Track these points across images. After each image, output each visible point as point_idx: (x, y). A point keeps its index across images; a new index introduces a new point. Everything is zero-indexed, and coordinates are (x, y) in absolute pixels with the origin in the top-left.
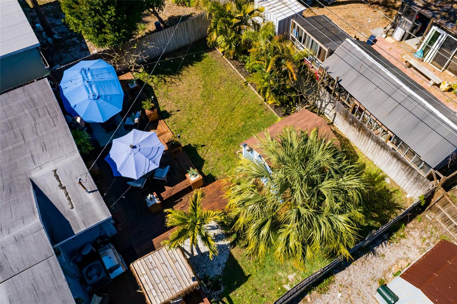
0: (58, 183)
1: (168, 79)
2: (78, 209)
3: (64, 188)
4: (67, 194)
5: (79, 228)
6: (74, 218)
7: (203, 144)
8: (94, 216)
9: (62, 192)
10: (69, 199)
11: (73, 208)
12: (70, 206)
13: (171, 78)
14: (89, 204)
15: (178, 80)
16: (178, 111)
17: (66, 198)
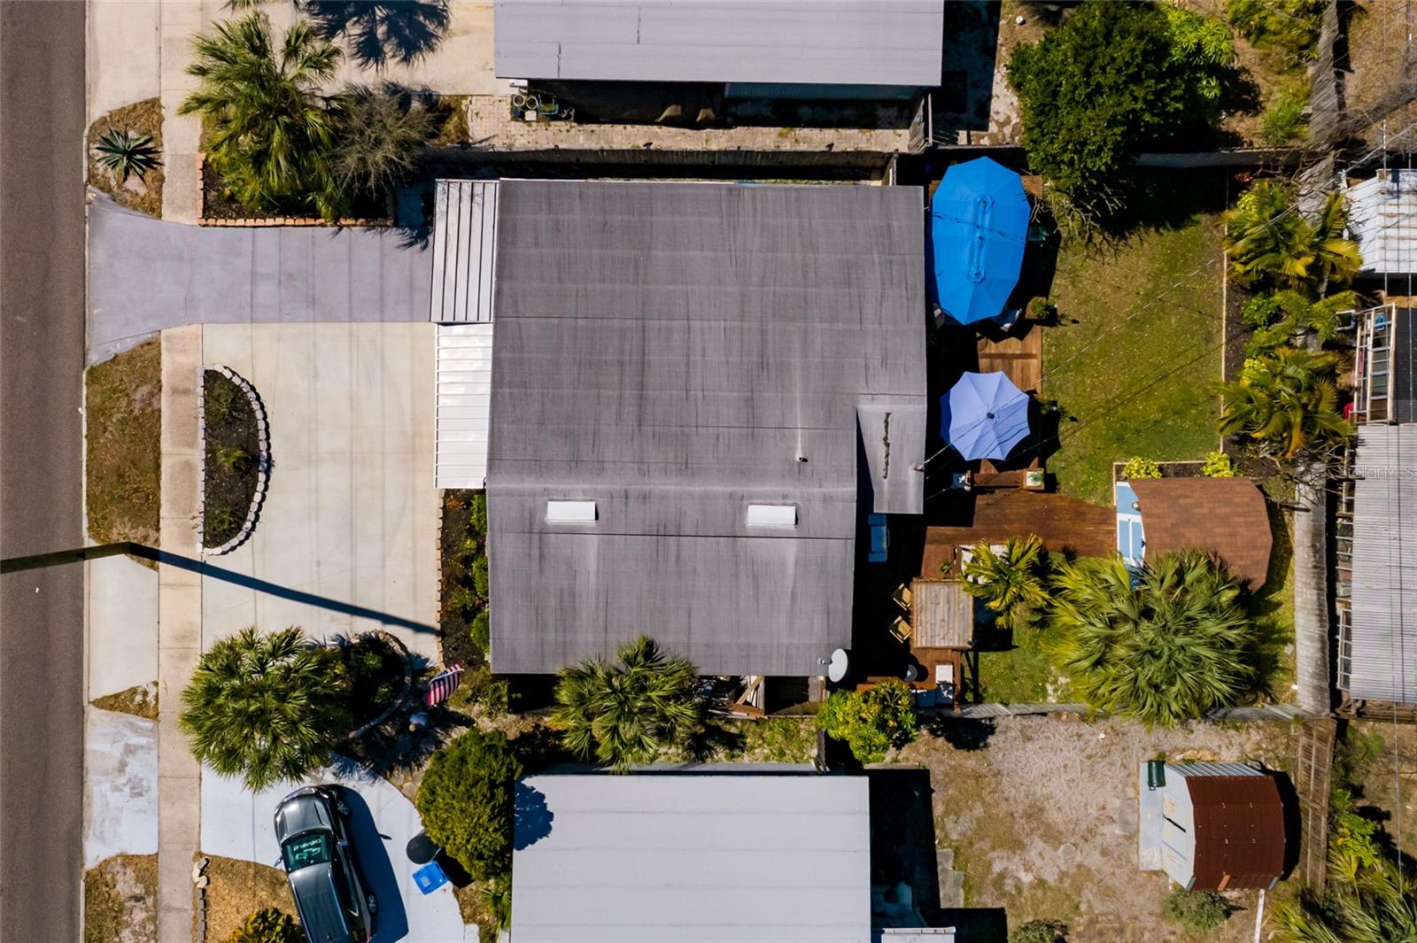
0: (884, 435)
1: (1098, 238)
2: (890, 483)
3: (888, 445)
4: (887, 456)
5: (881, 509)
6: (881, 492)
7: (1074, 415)
8: (904, 502)
9: (884, 448)
10: (887, 463)
11: (885, 477)
12: (883, 473)
13: (1104, 238)
14: (905, 483)
15: (1112, 251)
16: (1075, 322)
17: (884, 460)
